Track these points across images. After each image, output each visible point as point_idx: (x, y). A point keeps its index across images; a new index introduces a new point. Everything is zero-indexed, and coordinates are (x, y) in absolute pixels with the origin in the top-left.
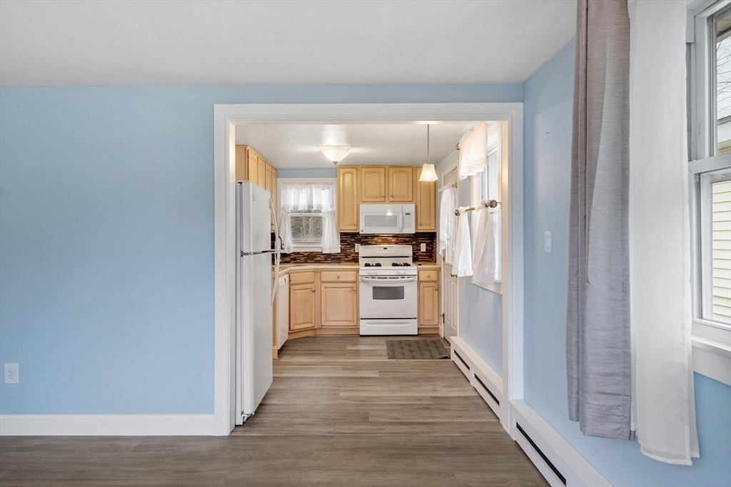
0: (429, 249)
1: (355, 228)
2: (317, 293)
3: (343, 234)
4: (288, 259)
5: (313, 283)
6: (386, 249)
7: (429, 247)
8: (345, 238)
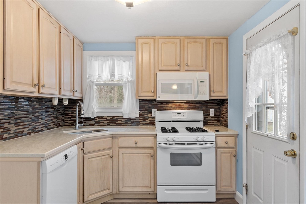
0: (218, 114)
1: (152, 94)
2: (115, 159)
3: (141, 101)
4: (93, 122)
5: (110, 148)
6: (180, 114)
7: (217, 112)
8: (143, 104)
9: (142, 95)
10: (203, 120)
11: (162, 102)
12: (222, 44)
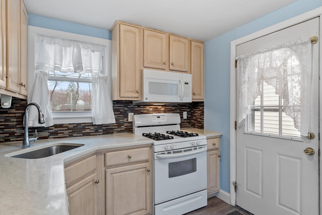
1: (137, 95)
2: (101, 184)
3: (115, 102)
5: (94, 171)
6: (159, 117)
7: (189, 114)
8: (118, 107)
9: (125, 95)
10: (180, 123)
12: (200, 48)
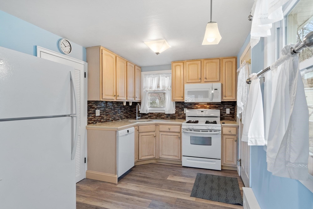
0: (232, 112)
1: (182, 99)
2: (157, 138)
3: (177, 103)
4: (147, 116)
5: (154, 131)
6: (203, 112)
7: (232, 111)
8: (178, 105)
9: (175, 99)
10: (220, 116)
11: (191, 104)
12: (232, 62)
